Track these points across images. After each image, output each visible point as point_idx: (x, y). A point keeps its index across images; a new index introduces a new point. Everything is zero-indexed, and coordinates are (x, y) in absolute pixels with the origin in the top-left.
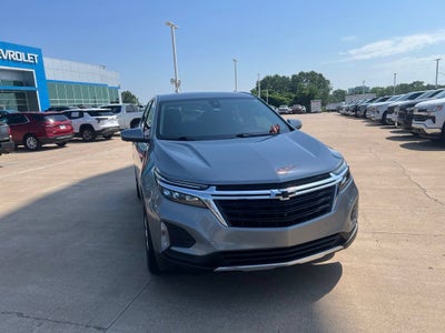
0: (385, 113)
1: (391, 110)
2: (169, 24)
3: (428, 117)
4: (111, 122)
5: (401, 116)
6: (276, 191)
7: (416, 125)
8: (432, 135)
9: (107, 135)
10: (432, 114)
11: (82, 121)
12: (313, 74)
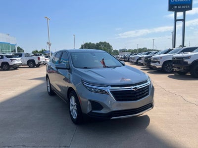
0: (138, 60)
1: (140, 59)
2: (46, 17)
3: (157, 62)
4: (18, 61)
5: (145, 61)
6: (132, 87)
7: (152, 64)
8: (159, 68)
9: (15, 67)
10: (158, 60)
11: (2, 60)
12: (105, 42)
